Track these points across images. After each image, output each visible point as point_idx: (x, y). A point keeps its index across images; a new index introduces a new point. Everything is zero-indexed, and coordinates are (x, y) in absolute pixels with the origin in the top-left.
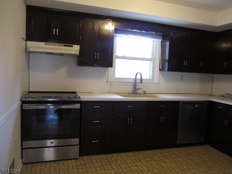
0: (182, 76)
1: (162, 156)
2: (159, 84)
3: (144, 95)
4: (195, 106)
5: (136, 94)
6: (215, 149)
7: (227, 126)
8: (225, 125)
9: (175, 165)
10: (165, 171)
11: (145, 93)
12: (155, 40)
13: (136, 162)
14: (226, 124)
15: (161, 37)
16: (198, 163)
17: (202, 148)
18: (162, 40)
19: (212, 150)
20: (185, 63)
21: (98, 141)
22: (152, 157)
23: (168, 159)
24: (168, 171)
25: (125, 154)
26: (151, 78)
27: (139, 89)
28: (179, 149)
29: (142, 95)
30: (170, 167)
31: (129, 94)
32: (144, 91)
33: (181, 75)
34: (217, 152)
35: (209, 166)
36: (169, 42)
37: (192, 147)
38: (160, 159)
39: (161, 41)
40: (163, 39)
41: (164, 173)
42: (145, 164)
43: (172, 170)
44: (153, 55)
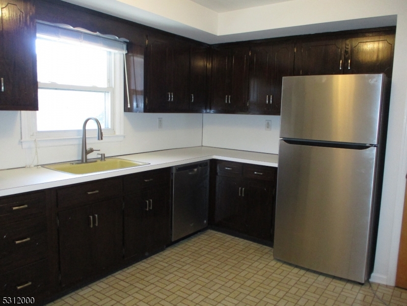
0: (160, 120)
1: (158, 272)
2: (124, 137)
3: (103, 162)
4: (193, 171)
5: (87, 161)
6: (224, 234)
7: (243, 195)
8: (240, 195)
9: (187, 282)
10: (180, 299)
11: (103, 157)
12: (113, 51)
13: (122, 299)
14: (241, 193)
15: (125, 46)
16: (216, 265)
17: (207, 237)
18: (126, 52)
19: (221, 236)
20: (171, 97)
21: (30, 283)
22: (143, 279)
23: (171, 273)
24: (185, 296)
25: (89, 289)
26: (110, 127)
27: (92, 151)
28: (176, 248)
29: (99, 161)
30: (183, 287)
31: (72, 162)
32: (102, 155)
33: (159, 118)
34: (229, 238)
35: (234, 266)
36: (143, 57)
37: (193, 240)
38: (158, 278)
39: (126, 54)
40: (128, 49)
41: (181, 302)
42: (141, 297)
43: (189, 292)
44: (109, 81)
